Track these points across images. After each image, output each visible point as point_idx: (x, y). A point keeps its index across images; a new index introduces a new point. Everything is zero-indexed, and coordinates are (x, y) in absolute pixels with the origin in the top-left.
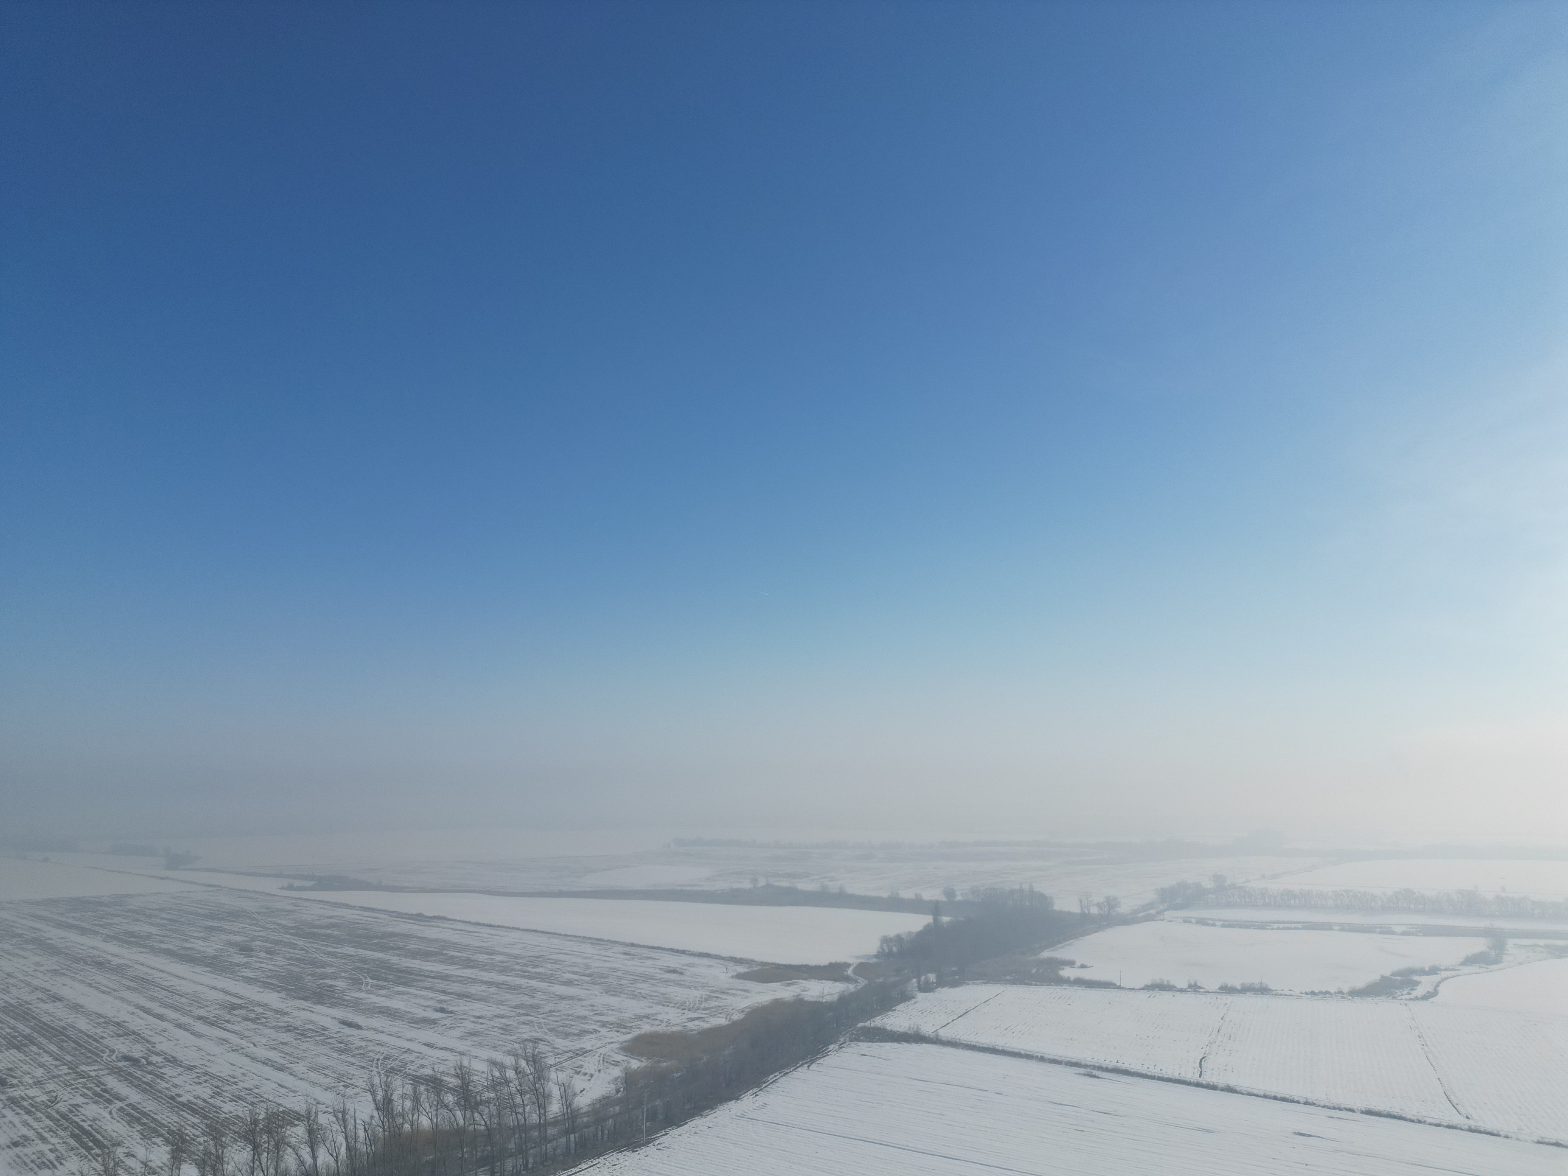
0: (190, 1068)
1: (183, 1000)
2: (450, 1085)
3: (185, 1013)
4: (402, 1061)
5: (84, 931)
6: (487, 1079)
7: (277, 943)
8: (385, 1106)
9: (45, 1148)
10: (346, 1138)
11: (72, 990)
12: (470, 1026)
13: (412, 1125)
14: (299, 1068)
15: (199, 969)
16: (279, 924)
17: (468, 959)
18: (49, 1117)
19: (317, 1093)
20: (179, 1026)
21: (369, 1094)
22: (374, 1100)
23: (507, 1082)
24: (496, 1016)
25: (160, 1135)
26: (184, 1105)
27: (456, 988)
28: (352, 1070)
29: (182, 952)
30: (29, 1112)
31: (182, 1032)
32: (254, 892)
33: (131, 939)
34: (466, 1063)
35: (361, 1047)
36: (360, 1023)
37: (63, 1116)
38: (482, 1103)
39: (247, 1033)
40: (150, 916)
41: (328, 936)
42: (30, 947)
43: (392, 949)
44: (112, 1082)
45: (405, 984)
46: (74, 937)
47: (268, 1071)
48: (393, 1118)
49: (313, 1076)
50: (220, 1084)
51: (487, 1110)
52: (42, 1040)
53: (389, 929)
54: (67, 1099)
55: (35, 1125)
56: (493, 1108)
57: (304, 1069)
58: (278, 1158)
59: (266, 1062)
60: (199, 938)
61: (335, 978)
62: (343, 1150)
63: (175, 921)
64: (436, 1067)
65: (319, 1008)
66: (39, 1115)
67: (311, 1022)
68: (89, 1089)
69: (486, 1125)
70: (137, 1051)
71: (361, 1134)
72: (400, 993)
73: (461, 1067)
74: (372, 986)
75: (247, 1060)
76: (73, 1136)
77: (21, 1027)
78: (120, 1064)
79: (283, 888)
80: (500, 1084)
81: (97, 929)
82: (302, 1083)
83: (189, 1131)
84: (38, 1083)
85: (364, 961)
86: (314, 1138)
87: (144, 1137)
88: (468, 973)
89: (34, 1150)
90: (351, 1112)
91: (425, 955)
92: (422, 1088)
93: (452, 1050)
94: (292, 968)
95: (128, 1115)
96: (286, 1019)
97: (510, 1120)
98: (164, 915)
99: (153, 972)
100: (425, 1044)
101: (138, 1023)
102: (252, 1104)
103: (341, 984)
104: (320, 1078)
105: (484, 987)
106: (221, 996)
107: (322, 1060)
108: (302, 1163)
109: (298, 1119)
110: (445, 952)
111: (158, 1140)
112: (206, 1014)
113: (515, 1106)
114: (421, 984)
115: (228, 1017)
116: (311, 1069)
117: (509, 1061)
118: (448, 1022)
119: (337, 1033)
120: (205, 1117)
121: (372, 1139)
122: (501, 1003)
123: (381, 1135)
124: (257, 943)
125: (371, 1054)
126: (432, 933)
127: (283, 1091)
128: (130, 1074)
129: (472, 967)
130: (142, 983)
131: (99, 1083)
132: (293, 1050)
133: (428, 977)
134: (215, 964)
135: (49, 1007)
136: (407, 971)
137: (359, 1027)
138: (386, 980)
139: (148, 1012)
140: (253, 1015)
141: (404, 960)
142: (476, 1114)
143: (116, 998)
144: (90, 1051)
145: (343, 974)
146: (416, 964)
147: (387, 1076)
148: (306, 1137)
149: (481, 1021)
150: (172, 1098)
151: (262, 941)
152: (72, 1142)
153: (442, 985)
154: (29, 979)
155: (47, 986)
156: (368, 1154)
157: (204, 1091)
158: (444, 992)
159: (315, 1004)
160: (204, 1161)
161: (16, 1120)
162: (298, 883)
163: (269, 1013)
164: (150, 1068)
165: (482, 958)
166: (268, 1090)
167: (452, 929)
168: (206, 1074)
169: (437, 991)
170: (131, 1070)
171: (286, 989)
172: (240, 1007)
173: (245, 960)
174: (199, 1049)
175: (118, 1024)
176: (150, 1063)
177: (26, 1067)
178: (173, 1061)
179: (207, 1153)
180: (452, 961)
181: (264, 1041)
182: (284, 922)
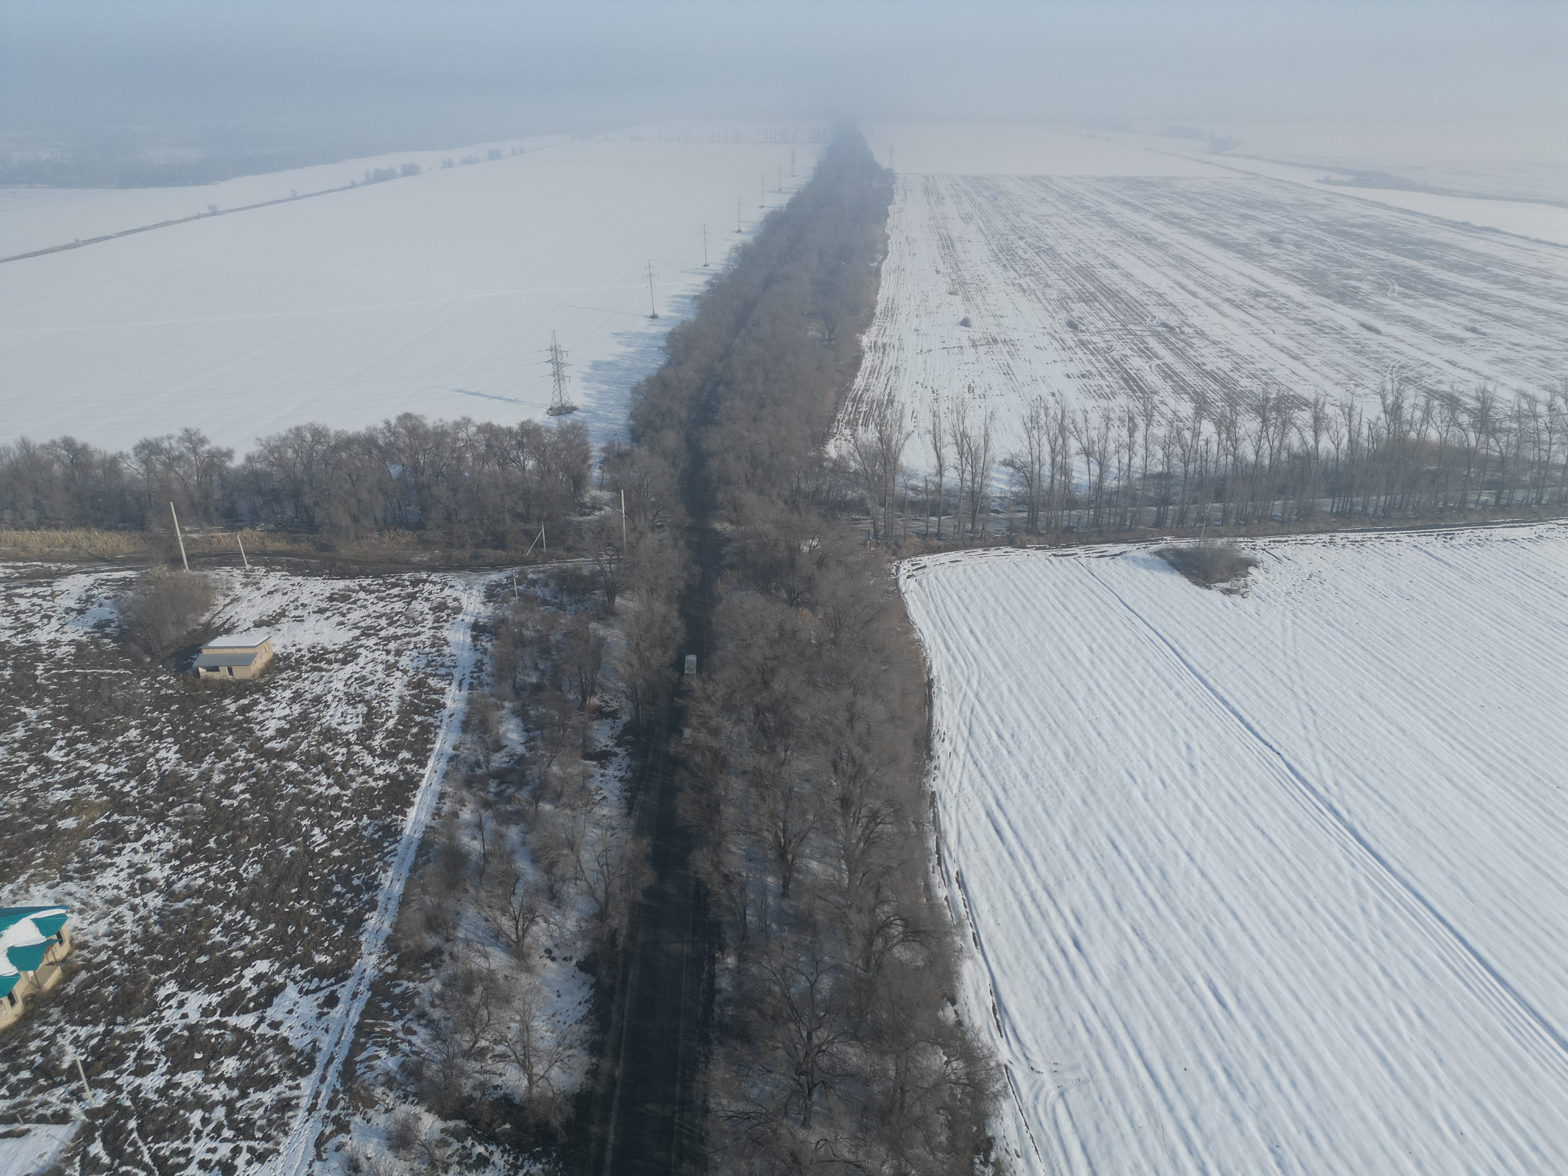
0: (1215, 343)
1: (1214, 281)
2: (1468, 406)
3: (1215, 293)
4: (1419, 373)
5: (1137, 209)
6: (1512, 409)
7: (1308, 237)
8: (1394, 411)
9: (1104, 383)
10: (1350, 432)
11: (1127, 261)
12: (1503, 352)
13: (1418, 434)
14: (1313, 360)
15: (1231, 254)
16: (1310, 219)
17: (1517, 281)
18: (1106, 360)
19: (1329, 387)
20: (1209, 304)
21: (1379, 397)
22: (1383, 403)
23: (1536, 417)
24: (1538, 347)
25: (1188, 394)
26: (1207, 373)
27: (1496, 309)
28: (1365, 372)
29: (1217, 237)
30: (1093, 354)
31: (1211, 310)
32: (1289, 182)
33: (1175, 220)
34: (1490, 387)
35: (1378, 352)
36: (1380, 329)
37: (1117, 362)
38: (1500, 430)
39: (1268, 320)
40: (1192, 200)
41: (1359, 236)
42: (1095, 218)
43: (1428, 257)
44: (1152, 342)
45: (1437, 297)
46: (1127, 213)
47: (1283, 357)
48: (1400, 424)
49: (1326, 370)
50: (1239, 361)
51: (1505, 439)
52: (1102, 298)
53: (1427, 236)
54: (1120, 350)
55: (1097, 364)
56: (1513, 439)
57: (1318, 363)
58: (1284, 435)
59: (1282, 349)
60: (1233, 225)
61: (1361, 280)
62: (1345, 442)
63: (1214, 206)
64: (1456, 386)
65: (1340, 307)
66: (1100, 357)
67: (1330, 319)
68: (1136, 345)
69: (1501, 452)
70: (1173, 320)
71: (1365, 431)
72: (1428, 305)
73: (1484, 391)
74: (1399, 293)
75: (1266, 345)
76: (1123, 378)
77: (1088, 286)
78: (1160, 329)
79: (1319, 181)
80: (1526, 416)
81: (1147, 207)
82: (1314, 374)
83: (1211, 395)
84: (1099, 332)
85: (1394, 266)
86: (1319, 424)
87: (1175, 392)
88: (1513, 295)
89: (1096, 383)
90: (1358, 410)
91: (1466, 270)
92: (1436, 403)
93: (1477, 373)
94: (1318, 264)
95: (1163, 371)
96: (1306, 312)
97: (1531, 454)
98: (1203, 199)
99: (1191, 252)
100: (1447, 361)
101: (1175, 296)
102: (1266, 384)
103: (1365, 287)
104: (1332, 373)
105: (1529, 313)
106: (1247, 282)
107: (1336, 357)
108: (1305, 443)
109: (1306, 405)
110: (1488, 268)
111: (1186, 397)
112: (1233, 298)
113: (1540, 442)
114: (1455, 299)
115: (1252, 303)
116: (1324, 363)
117: (1543, 396)
118: (1478, 344)
119: (1355, 334)
120: (1224, 386)
121: (1375, 438)
122: (1547, 333)
123: (1384, 436)
124: (1288, 235)
125: (1386, 360)
126: (1476, 245)
127: (1296, 378)
128: (1166, 339)
129: (1519, 289)
130: (1181, 262)
131: (1143, 342)
132: (1309, 343)
133: (1463, 292)
134: (1245, 251)
135: (1108, 272)
136: (1441, 284)
137: (1378, 332)
138: (1415, 290)
139: (1183, 287)
140: (1275, 305)
141: (1440, 271)
142: (1491, 440)
143: (1160, 272)
144: (1137, 314)
145: (1370, 278)
146: (1452, 277)
147: (1401, 384)
148: (1311, 421)
149: (1518, 348)
150: (1198, 365)
151: (1293, 234)
152: (1122, 383)
153: (1477, 303)
154: (1094, 246)
155: (1107, 254)
156: (1369, 451)
157: (1225, 365)
158: (1480, 312)
159: (1336, 302)
160: (1220, 422)
161: (1084, 358)
162: (1334, 177)
163: (1290, 305)
164: (1183, 337)
165: (1534, 281)
166: (1281, 374)
167: (1504, 244)
168: (1228, 350)
169: (1472, 309)
170: (1168, 336)
171: (1309, 284)
172: (1265, 295)
173: (1274, 251)
174: (1224, 328)
175: (1159, 295)
176: (1182, 333)
177: (1091, 318)
178: (1202, 334)
179: (1223, 416)
180: (1495, 279)
181: (1283, 330)
182: (1315, 217)
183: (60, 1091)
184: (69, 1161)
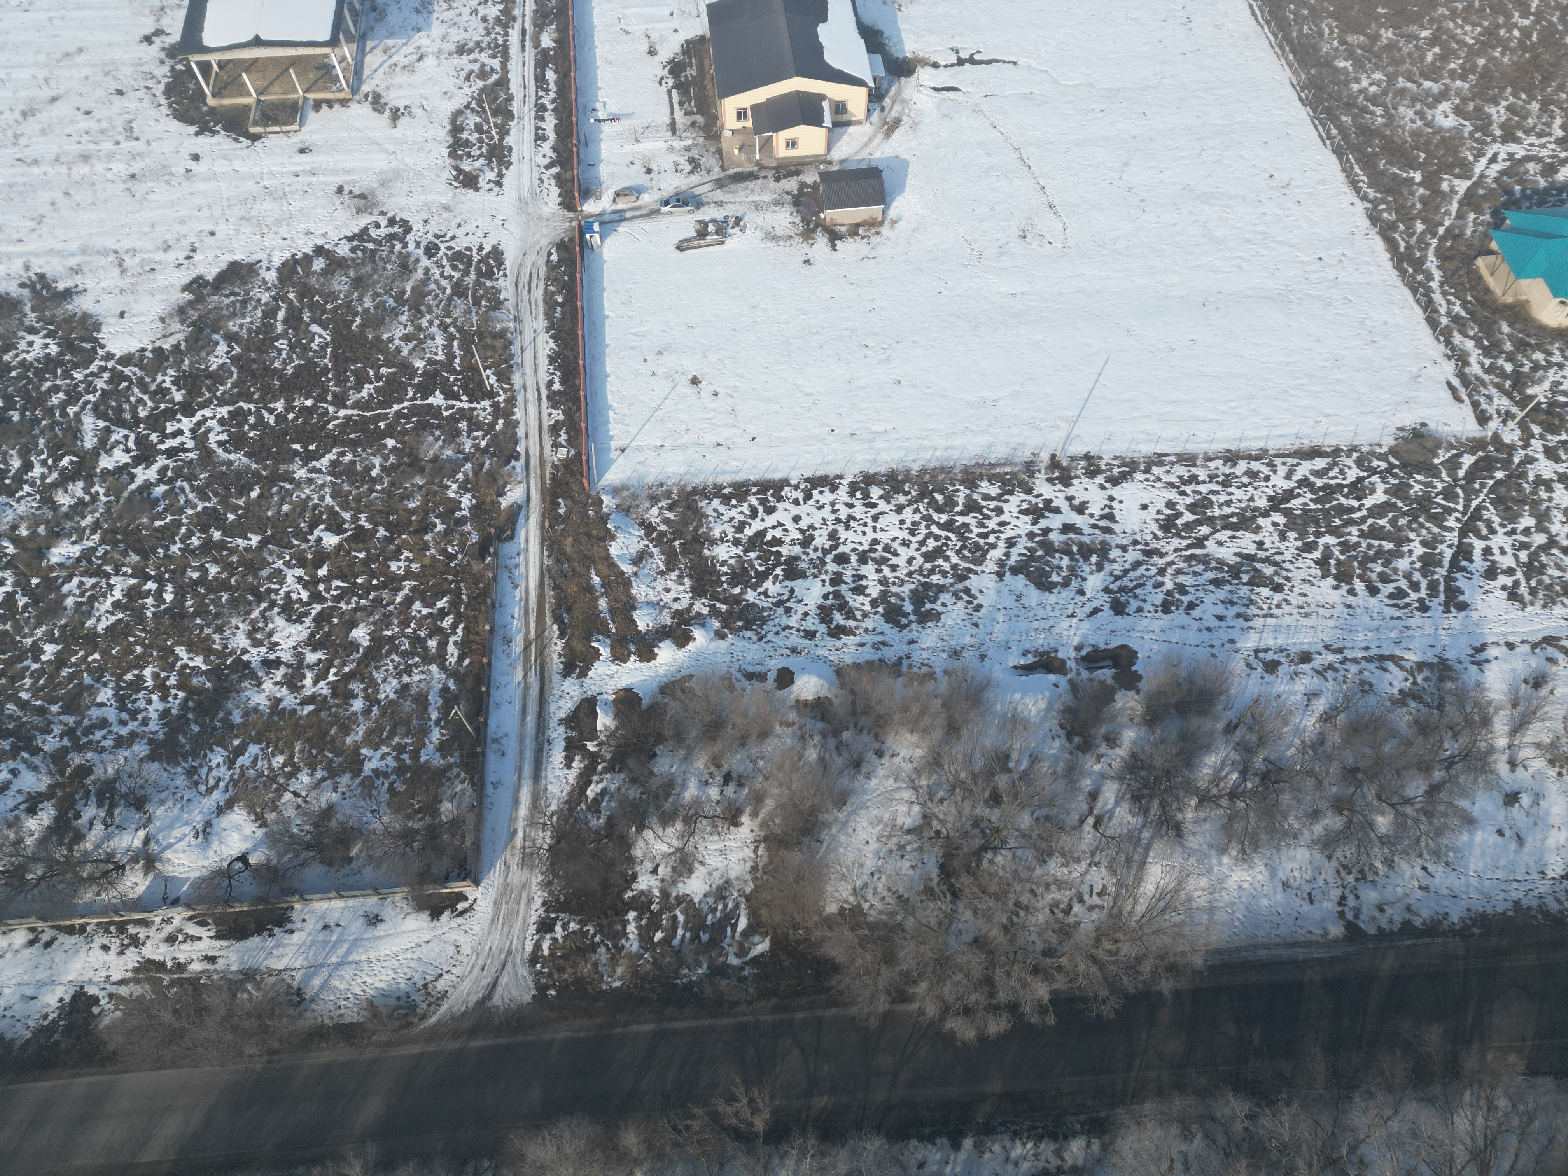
183: (1505, 402)
184: (1451, 446)
